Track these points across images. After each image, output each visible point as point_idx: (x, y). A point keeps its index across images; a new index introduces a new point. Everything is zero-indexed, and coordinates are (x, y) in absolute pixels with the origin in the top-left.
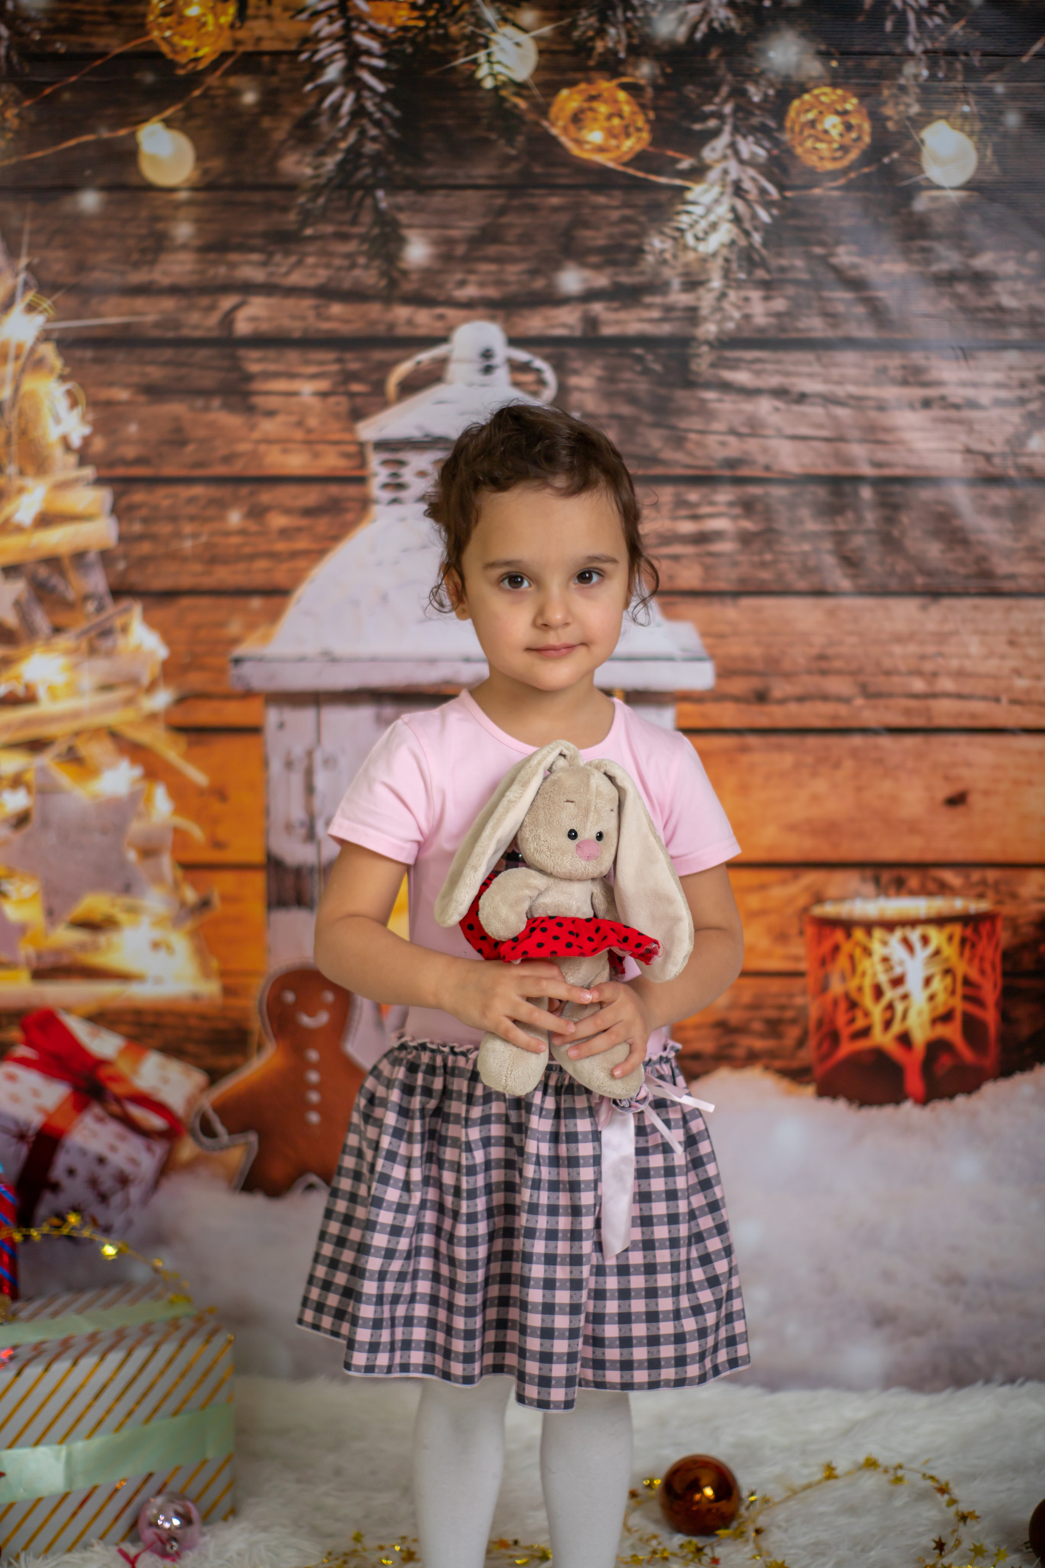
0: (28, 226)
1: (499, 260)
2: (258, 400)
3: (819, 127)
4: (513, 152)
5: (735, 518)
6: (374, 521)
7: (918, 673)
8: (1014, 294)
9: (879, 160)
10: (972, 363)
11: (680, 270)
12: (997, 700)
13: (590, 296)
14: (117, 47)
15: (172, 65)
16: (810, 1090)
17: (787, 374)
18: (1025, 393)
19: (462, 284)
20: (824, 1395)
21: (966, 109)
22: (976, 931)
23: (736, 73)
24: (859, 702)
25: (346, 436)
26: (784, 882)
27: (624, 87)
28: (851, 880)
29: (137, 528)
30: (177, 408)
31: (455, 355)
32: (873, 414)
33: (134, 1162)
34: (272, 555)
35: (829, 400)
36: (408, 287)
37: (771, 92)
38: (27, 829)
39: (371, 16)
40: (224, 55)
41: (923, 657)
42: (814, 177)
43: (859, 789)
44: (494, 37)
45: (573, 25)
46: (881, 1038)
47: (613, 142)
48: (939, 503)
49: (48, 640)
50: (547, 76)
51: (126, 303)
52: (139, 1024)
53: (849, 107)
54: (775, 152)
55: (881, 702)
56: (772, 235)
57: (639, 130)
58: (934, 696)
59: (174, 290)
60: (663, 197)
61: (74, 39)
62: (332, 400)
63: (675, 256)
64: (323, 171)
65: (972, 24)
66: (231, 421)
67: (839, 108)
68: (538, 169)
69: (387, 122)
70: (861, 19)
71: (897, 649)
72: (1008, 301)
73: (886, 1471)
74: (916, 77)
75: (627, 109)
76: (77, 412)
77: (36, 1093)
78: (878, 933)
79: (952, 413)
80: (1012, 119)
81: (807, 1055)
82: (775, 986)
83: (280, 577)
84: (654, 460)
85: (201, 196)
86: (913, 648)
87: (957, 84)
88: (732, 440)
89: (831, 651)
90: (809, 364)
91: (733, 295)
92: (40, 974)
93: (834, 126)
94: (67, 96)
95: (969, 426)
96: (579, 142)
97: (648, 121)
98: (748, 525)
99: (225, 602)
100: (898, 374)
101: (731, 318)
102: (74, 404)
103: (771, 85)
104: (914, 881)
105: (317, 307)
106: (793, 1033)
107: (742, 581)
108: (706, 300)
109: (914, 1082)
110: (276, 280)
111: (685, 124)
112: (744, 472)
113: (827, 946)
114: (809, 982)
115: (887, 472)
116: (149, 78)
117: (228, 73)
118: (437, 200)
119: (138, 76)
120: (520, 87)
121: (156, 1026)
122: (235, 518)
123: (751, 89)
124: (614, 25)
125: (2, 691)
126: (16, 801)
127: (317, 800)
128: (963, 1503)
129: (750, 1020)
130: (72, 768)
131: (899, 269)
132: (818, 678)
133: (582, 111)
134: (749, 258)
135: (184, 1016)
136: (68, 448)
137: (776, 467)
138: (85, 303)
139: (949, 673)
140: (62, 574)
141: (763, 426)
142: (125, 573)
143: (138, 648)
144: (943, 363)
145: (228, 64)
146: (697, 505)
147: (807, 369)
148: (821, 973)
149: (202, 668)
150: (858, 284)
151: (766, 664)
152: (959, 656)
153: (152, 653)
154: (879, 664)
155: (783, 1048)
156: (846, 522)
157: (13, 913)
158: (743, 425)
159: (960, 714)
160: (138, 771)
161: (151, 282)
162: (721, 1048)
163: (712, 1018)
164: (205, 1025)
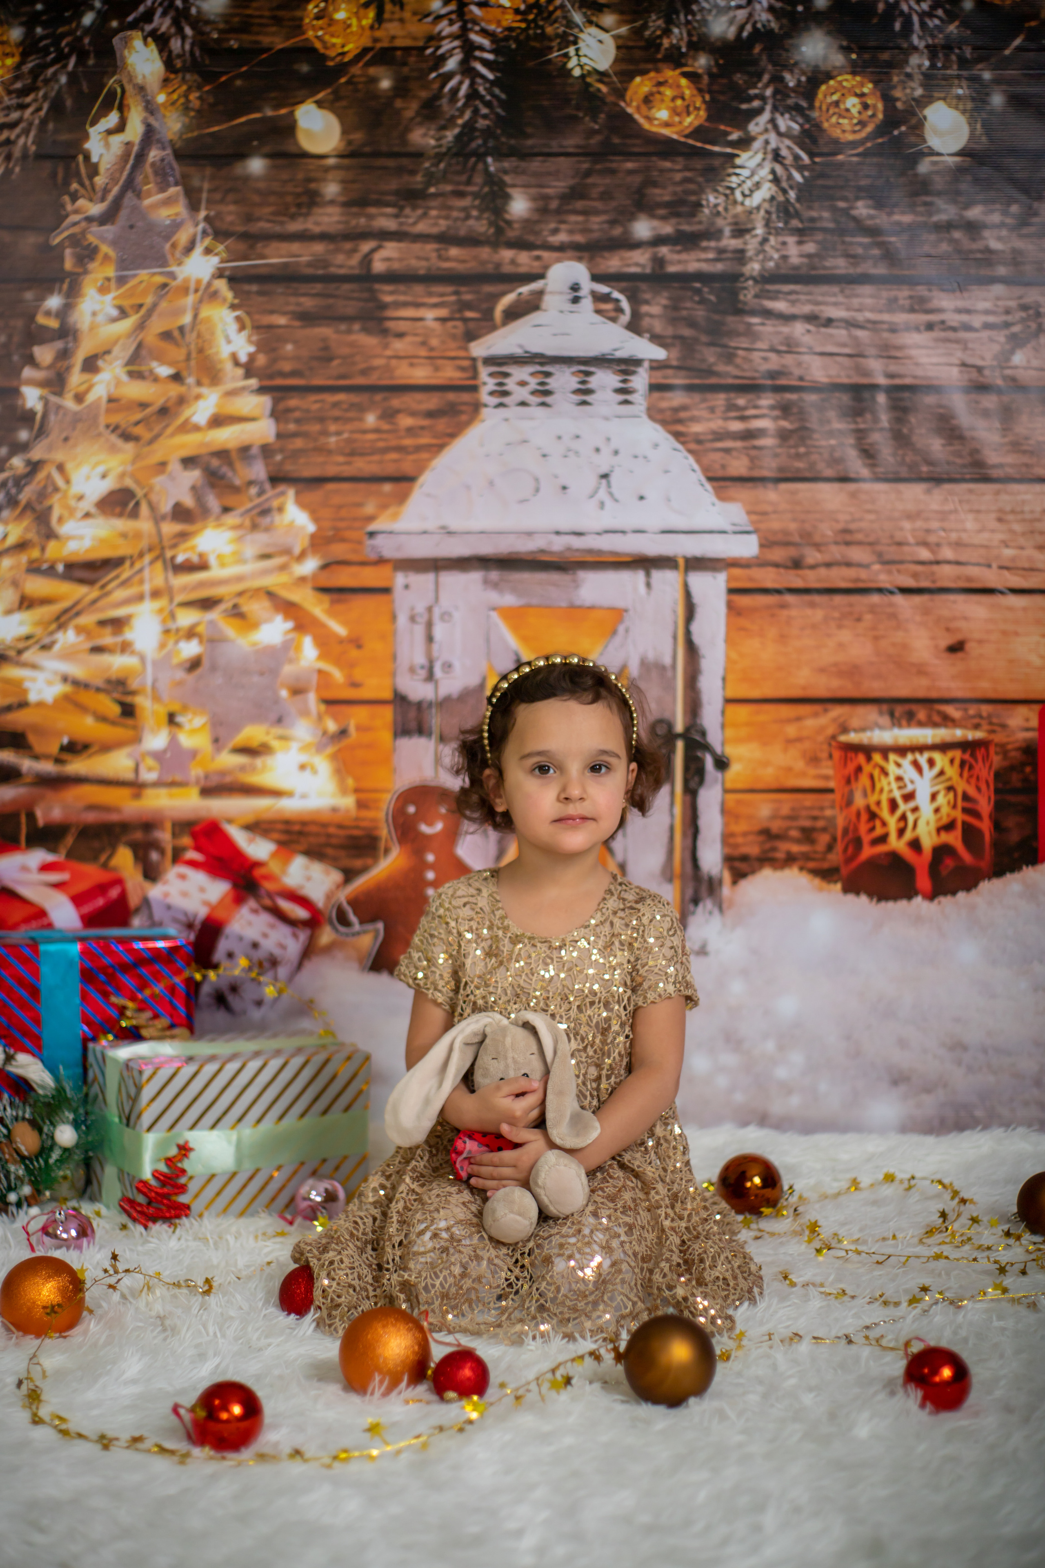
0: (206, 186)
1: (585, 213)
2: (391, 325)
3: (842, 106)
4: (597, 127)
5: (776, 418)
6: (483, 421)
7: (925, 544)
8: (999, 239)
9: (891, 133)
10: (966, 295)
11: (730, 220)
12: (989, 566)
13: (658, 241)
14: (279, 43)
15: (324, 57)
16: (838, 885)
17: (817, 303)
18: (1009, 318)
19: (555, 231)
21: (960, 92)
22: (973, 755)
23: (775, 64)
24: (877, 567)
25: (462, 354)
26: (816, 715)
27: (685, 75)
28: (870, 713)
29: (292, 427)
30: (325, 331)
31: (549, 289)
32: (886, 335)
33: (283, 947)
34: (400, 449)
35: (851, 324)
36: (511, 234)
37: (803, 79)
38: (198, 672)
39: (483, 19)
40: (365, 50)
41: (928, 531)
42: (838, 147)
43: (876, 638)
44: (581, 35)
45: (645, 26)
46: (896, 844)
47: (677, 119)
48: (940, 406)
49: (218, 518)
50: (624, 67)
51: (285, 247)
53: (866, 90)
54: (807, 126)
55: (894, 568)
56: (806, 192)
57: (697, 109)
58: (938, 563)
59: (323, 237)
60: (717, 162)
61: (245, 37)
62: (450, 324)
63: (726, 209)
64: (444, 142)
65: (965, 24)
66: (370, 341)
67: (858, 91)
68: (616, 140)
69: (495, 103)
70: (875, 21)
71: (907, 525)
72: (995, 245)
73: (901, 1181)
74: (920, 66)
75: (687, 92)
76: (245, 334)
77: (202, 890)
78: (892, 757)
79: (951, 335)
80: (997, 100)
81: (835, 858)
82: (809, 800)
83: (407, 466)
84: (710, 373)
85: (346, 161)
88: (772, 356)
89: (853, 526)
90: (835, 295)
91: (772, 240)
92: (207, 792)
93: (854, 106)
94: (238, 83)
95: (964, 345)
96: (649, 119)
97: (704, 102)
98: (785, 424)
99: (362, 486)
100: (907, 303)
101: (771, 259)
102: (242, 328)
103: (803, 73)
104: (922, 714)
105: (438, 250)
106: (824, 839)
107: (781, 469)
108: (751, 244)
109: (923, 881)
110: (406, 228)
111: (735, 104)
112: (783, 382)
113: (851, 767)
114: (837, 797)
115: (898, 382)
116: (305, 68)
117: (368, 64)
118: (536, 164)
119: (296, 67)
120: (602, 75)
121: (301, 833)
122: (371, 419)
123: (787, 76)
124: (678, 27)
125: (180, 559)
126: (190, 649)
127: (435, 647)
128: (965, 1195)
129: (789, 828)
130: (237, 622)
131: (907, 219)
132: (843, 548)
133: (652, 94)
134: (785, 211)
135: (324, 825)
136: (237, 363)
137: (808, 378)
138: (252, 247)
139: (950, 544)
140: (231, 464)
141: (798, 345)
142: (282, 463)
143: (291, 525)
144: (942, 295)
145: (368, 57)
146: (744, 408)
147: (833, 299)
148: (846, 790)
149: (343, 540)
150: (873, 232)
151: (801, 536)
152: (957, 531)
153: (303, 528)
154: (892, 537)
155: (815, 852)
156: (864, 422)
157: (186, 740)
158: (782, 344)
159: (959, 578)
160: (290, 625)
161: (306, 230)
162: (764, 852)
163: (757, 827)
164: (342, 833)
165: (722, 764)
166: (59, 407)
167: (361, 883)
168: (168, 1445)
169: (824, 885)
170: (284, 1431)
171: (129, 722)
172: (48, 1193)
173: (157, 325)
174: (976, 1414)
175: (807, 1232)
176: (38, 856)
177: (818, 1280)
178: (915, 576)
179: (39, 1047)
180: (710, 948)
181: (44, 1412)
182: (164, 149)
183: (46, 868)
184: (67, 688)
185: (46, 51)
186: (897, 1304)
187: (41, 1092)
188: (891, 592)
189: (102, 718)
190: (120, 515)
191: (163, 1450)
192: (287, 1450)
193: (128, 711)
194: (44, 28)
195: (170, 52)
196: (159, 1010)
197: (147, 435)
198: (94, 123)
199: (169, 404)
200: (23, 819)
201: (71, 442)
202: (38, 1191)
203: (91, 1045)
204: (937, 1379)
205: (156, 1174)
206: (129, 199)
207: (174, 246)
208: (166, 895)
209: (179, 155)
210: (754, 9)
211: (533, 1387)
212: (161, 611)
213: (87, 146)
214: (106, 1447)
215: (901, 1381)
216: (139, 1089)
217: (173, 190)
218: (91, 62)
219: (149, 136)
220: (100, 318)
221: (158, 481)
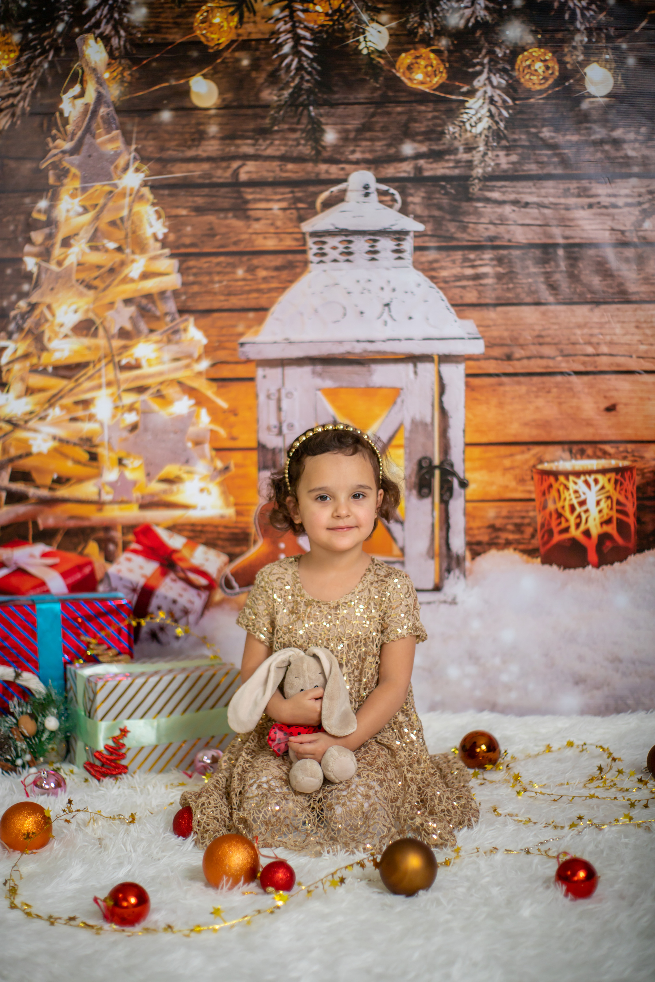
0: (135, 129)
1: (372, 140)
2: (251, 213)
3: (532, 68)
4: (378, 86)
5: (494, 266)
6: (310, 272)
7: (590, 343)
8: (634, 149)
9: (564, 84)
10: (613, 185)
11: (463, 142)
12: (631, 356)
13: (418, 156)
14: (179, 39)
15: (207, 47)
16: (538, 559)
17: (519, 193)
18: (641, 199)
19: (353, 152)
20: (547, 718)
21: (607, 57)
22: (623, 476)
23: (490, 43)
24: (559, 359)
25: (296, 230)
26: (523, 452)
27: (433, 51)
28: (557, 451)
29: (191, 278)
30: (211, 218)
31: (350, 188)
32: (563, 212)
33: (191, 602)
34: (259, 291)
35: (540, 206)
36: (325, 154)
37: (508, 51)
38: (136, 432)
39: (305, 20)
40: (233, 42)
41: (592, 335)
42: (530, 93)
43: (560, 404)
44: (367, 28)
45: (407, 21)
46: (575, 533)
47: (428, 79)
48: (598, 256)
49: (147, 336)
50: (395, 47)
51: (185, 166)
52: (193, 531)
53: (547, 58)
54: (510, 81)
55: (570, 359)
56: (510, 123)
57: (441, 72)
58: (598, 355)
59: (209, 159)
60: (454, 106)
61: (157, 35)
62: (288, 212)
63: (460, 135)
64: (283, 98)
65: (609, 14)
66: (238, 224)
67: (542, 58)
68: (390, 94)
69: (314, 72)
70: (553, 13)
71: (578, 332)
72: (631, 153)
73: (578, 747)
74: (581, 41)
75: (435, 62)
76: (161, 221)
77: (141, 568)
78: (571, 478)
79: (604, 211)
80: (631, 61)
81: (536, 542)
82: (519, 506)
83: (263, 302)
84: (452, 238)
85: (222, 112)
87: (603, 44)
88: (491, 227)
89: (544, 333)
90: (530, 187)
91: (490, 153)
92: (143, 507)
93: (540, 68)
94: (154, 64)
95: (613, 217)
96: (411, 80)
97: (445, 68)
98: (500, 270)
99: (235, 314)
100: (576, 191)
101: (489, 166)
102: (159, 217)
103: (508, 48)
104: (589, 451)
105: (280, 166)
106: (529, 531)
107: (498, 298)
108: (477, 157)
109: (592, 556)
110: (260, 153)
111: (465, 69)
112: (498, 243)
113: (545, 485)
114: (537, 504)
115: (571, 241)
116: (195, 54)
117: (234, 50)
118: (340, 110)
119: (190, 53)
120: (381, 53)
121: (201, 532)
122: (240, 272)
123: (498, 50)
124: (428, 21)
125: (124, 362)
126: (131, 418)
127: (283, 414)
128: (615, 755)
129: (506, 524)
130: (159, 400)
131: (575, 138)
132: (538, 347)
133: (412, 64)
134: (498, 135)
135: (216, 526)
136: (156, 239)
137: (514, 240)
138: (164, 167)
139: (605, 343)
140: (154, 303)
141: (507, 220)
142: (185, 301)
143: (192, 340)
144: (598, 186)
145: (234, 46)
146: (474, 260)
147: (529, 190)
148: (543, 499)
149: (224, 348)
150: (554, 147)
151: (511, 340)
152: (610, 334)
153: (199, 342)
154: (569, 339)
155: (524, 539)
156: (550, 267)
157: (130, 475)
158: (497, 219)
159: (612, 364)
160: (192, 402)
161: (197, 156)
162: (492, 539)
163: (486, 524)
164: (227, 531)
165: (464, 484)
166: (47, 270)
167: (239, 562)
168: (91, 922)
169: (530, 559)
170: (163, 913)
171: (94, 464)
172: (42, 759)
173: (107, 217)
174: (600, 901)
175: (512, 781)
176: (40, 548)
177: (515, 812)
178: (584, 363)
179: (37, 668)
180: (459, 600)
181: (18, 901)
182: (109, 107)
183: (45, 555)
184: (55, 444)
185: (35, 48)
186: (562, 828)
187: (37, 696)
188: (569, 374)
189: (77, 462)
190: (86, 335)
191: (87, 926)
192: (163, 925)
193: (94, 457)
194: (33, 34)
195: (111, 46)
196: (111, 644)
197: (102, 286)
198: (65, 92)
199: (115, 266)
200: (30, 525)
201: (55, 291)
202: (35, 758)
203: (68, 667)
204: (576, 878)
205: (107, 747)
206: (88, 139)
207: (116, 167)
208: (119, 571)
209: (118, 111)
210: (476, 9)
211: (320, 884)
212: (112, 395)
213: (61, 106)
214: (52, 924)
215: (553, 879)
216: (95, 694)
217: (115, 133)
218: (63, 54)
219: (100, 99)
220: (71, 213)
221: (110, 314)
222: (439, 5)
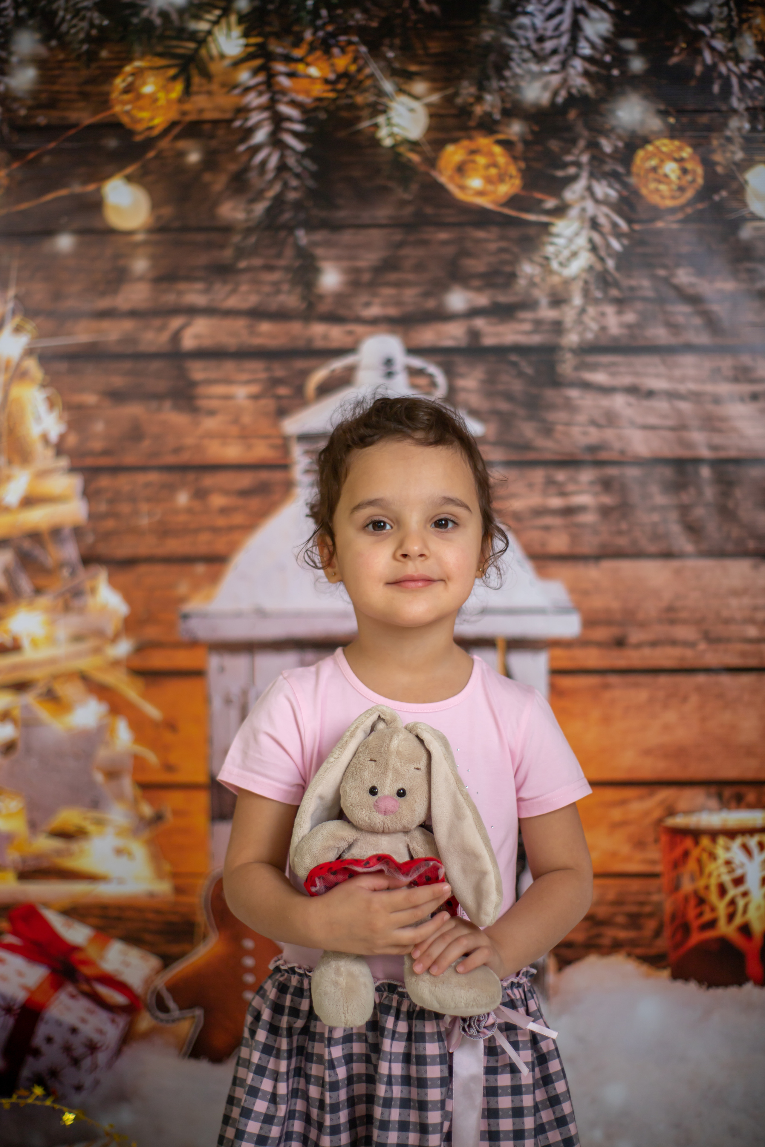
0: (15, 264)
1: (399, 285)
2: (202, 403)
3: (661, 171)
4: (409, 197)
5: (596, 494)
6: (296, 500)
7: (752, 621)
9: (711, 198)
11: (547, 290)
13: (473, 312)
14: (86, 119)
15: (132, 132)
16: (666, 973)
17: (637, 374)
19: (367, 305)
23: (591, 130)
24: (702, 646)
25: (273, 431)
26: (641, 798)
27: (499, 142)
28: (698, 796)
29: (103, 507)
30: (135, 410)
31: (362, 363)
32: (709, 407)
33: (101, 1032)
34: (214, 529)
35: (672, 395)
36: (324, 307)
37: (620, 144)
38: (14, 756)
39: (291, 90)
40: (173, 124)
41: (756, 608)
42: (656, 213)
43: (704, 719)
44: (391, 104)
45: (456, 94)
46: (725, 929)
47: (490, 188)
49: (31, 599)
50: (436, 135)
51: (94, 324)
52: (104, 917)
53: (684, 155)
54: (625, 193)
55: (720, 646)
56: (624, 261)
57: (511, 177)
59: (133, 314)
60: (532, 231)
61: (53, 113)
62: (262, 401)
63: (543, 280)
64: (253, 215)
66: (180, 419)
67: (676, 155)
68: (429, 210)
69: (305, 175)
70: (693, 83)
71: (734, 602)
74: (740, 129)
75: (501, 160)
76: (55, 413)
77: (20, 974)
78: (722, 841)
81: (663, 943)
82: (635, 885)
83: (220, 546)
84: (527, 447)
85: (156, 237)
86: (746, 601)
88: (592, 429)
89: (678, 604)
90: (656, 366)
91: (591, 311)
92: (24, 875)
93: (673, 171)
94: (46, 159)
96: (462, 188)
97: (519, 170)
98: (607, 500)
99: (174, 568)
100: (730, 373)
101: (590, 330)
102: (52, 407)
103: (620, 138)
104: (751, 796)
105: (249, 326)
106: (651, 925)
107: (602, 546)
108: (569, 315)
109: (754, 966)
110: (216, 304)
111: (549, 171)
112: (603, 455)
113: (678, 852)
114: (664, 881)
115: (723, 454)
117: (176, 138)
118: (347, 237)
119: (103, 142)
120: (414, 145)
121: (119, 919)
122: (183, 499)
123: (604, 142)
124: (490, 93)
126: (5, 732)
129: (615, 914)
130: (51, 705)
131: (729, 286)
132: (668, 627)
133: (465, 163)
134: (604, 280)
135: (142, 910)
136: (47, 443)
137: (629, 451)
138: (60, 325)
140: (43, 546)
141: (618, 418)
142: (93, 544)
143: (103, 606)
145: (176, 131)
146: (564, 484)
147: (654, 370)
148: (674, 874)
149: (156, 621)
150: (695, 300)
151: (624, 615)
153: (115, 610)
154: (718, 614)
155: (643, 938)
156: (689, 497)
158: (601, 417)
160: (104, 708)
161: (114, 308)
162: (590, 938)
164: (159, 917)
167: (179, 968)
210: (568, 75)
222: (509, 68)
